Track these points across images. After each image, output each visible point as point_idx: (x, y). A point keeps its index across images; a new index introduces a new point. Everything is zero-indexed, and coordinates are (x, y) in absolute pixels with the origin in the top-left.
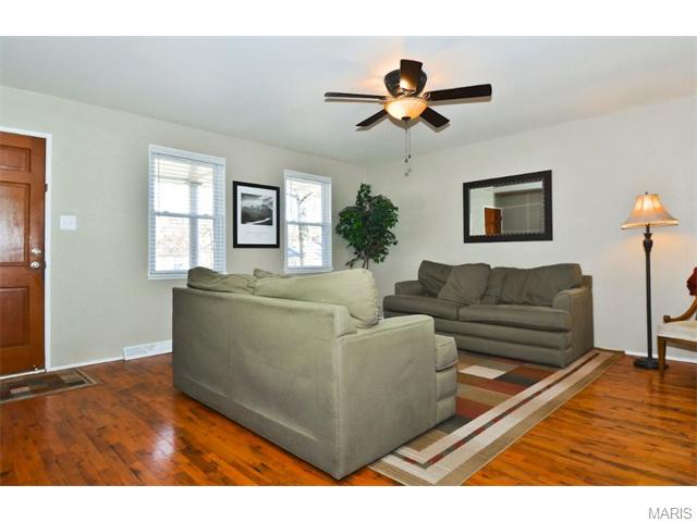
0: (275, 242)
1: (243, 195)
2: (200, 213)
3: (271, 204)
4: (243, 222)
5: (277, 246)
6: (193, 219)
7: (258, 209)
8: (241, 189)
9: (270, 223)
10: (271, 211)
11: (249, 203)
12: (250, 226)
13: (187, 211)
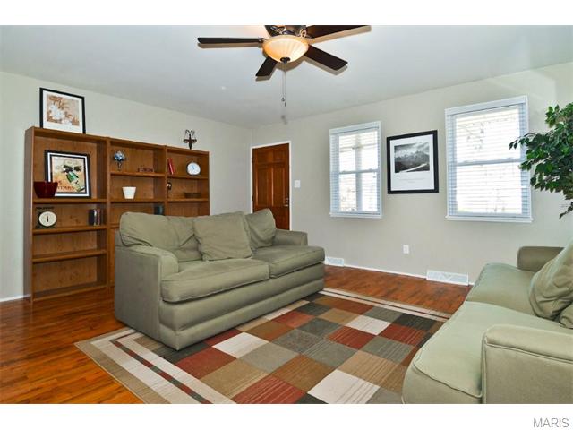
0: (432, 187)
1: (396, 148)
2: (363, 168)
3: (428, 148)
4: (397, 171)
5: (436, 190)
6: (358, 173)
7: (412, 157)
8: (393, 143)
9: (426, 168)
10: (427, 157)
11: (401, 154)
12: (403, 174)
13: (354, 169)
